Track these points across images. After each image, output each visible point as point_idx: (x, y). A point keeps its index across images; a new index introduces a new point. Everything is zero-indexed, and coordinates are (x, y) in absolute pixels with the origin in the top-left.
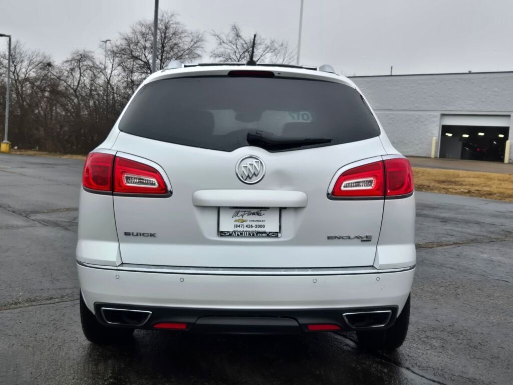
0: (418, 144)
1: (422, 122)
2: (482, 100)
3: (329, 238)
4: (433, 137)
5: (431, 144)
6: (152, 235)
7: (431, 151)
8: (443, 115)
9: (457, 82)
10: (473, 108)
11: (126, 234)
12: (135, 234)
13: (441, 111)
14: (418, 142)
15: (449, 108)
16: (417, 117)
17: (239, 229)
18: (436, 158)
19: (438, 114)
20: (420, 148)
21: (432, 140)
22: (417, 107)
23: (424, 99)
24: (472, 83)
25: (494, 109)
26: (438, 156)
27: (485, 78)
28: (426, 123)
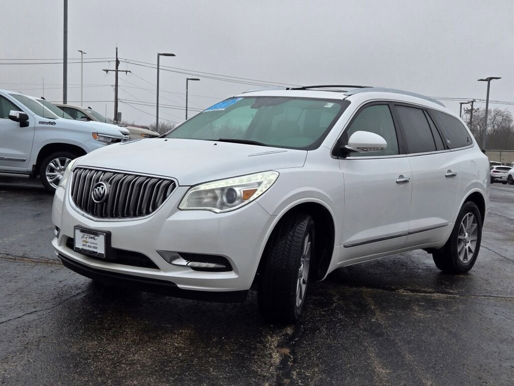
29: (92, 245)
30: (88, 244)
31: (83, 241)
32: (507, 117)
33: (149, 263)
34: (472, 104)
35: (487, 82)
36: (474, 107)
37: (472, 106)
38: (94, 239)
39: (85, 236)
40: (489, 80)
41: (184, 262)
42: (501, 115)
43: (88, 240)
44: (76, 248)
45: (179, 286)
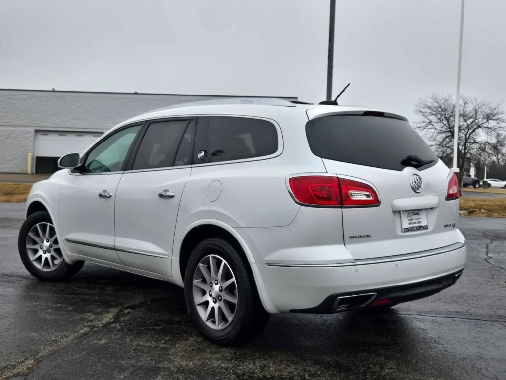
0: (11, 160)
1: (15, 137)
2: (76, 117)
3: (446, 226)
4: (27, 153)
5: (26, 160)
6: (368, 236)
7: (26, 167)
8: (37, 131)
9: (50, 99)
10: (68, 125)
11: (351, 237)
12: (357, 236)
13: (35, 127)
14: (11, 159)
15: (43, 124)
16: (9, 132)
17: (411, 226)
18: (32, 173)
19: (32, 130)
20: (15, 164)
21: (27, 156)
22: (8, 122)
23: (16, 114)
24: (65, 101)
25: (88, 127)
26: (34, 172)
27: (77, 96)
28: (19, 139)
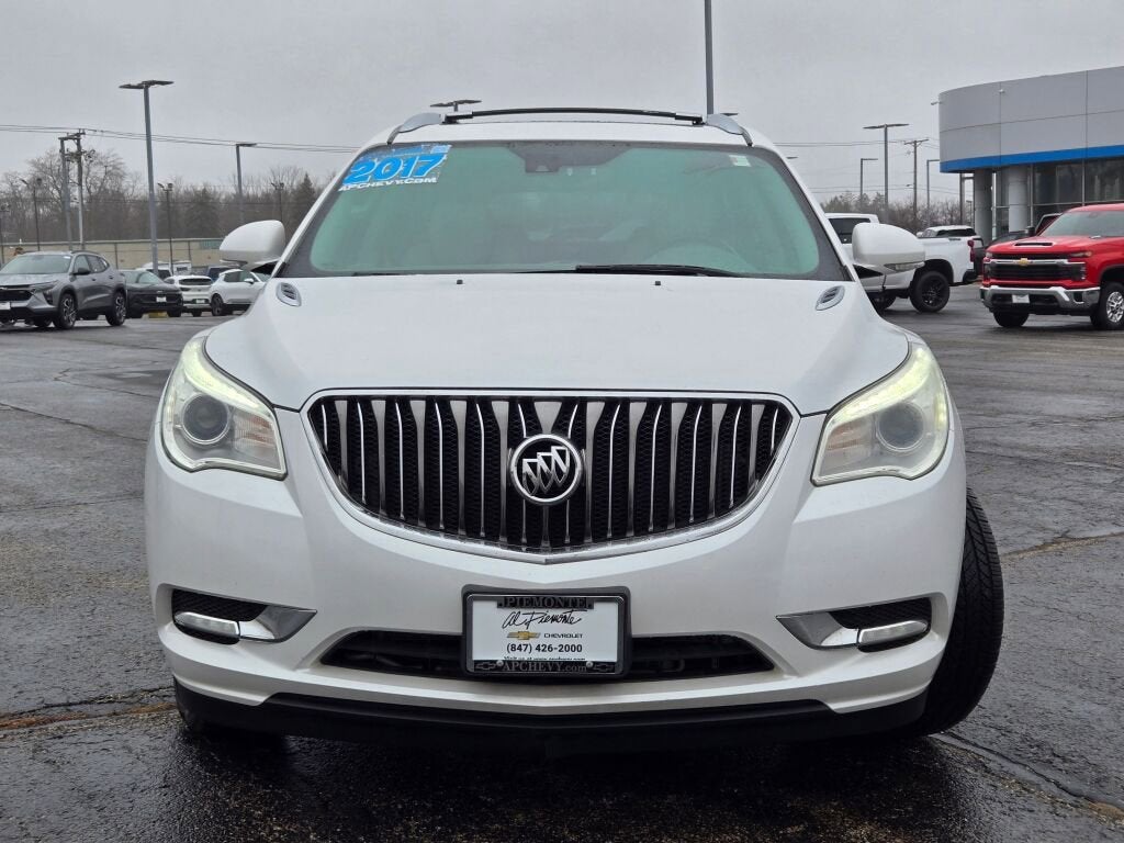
29: (555, 643)
30: (534, 643)
31: (511, 635)
32: (114, 167)
33: (748, 661)
34: (79, 140)
35: (142, 91)
36: (84, 148)
37: (78, 144)
38: (565, 619)
39: (522, 618)
40: (145, 86)
41: (848, 636)
42: (101, 163)
43: (534, 627)
44: (477, 662)
45: (834, 706)
